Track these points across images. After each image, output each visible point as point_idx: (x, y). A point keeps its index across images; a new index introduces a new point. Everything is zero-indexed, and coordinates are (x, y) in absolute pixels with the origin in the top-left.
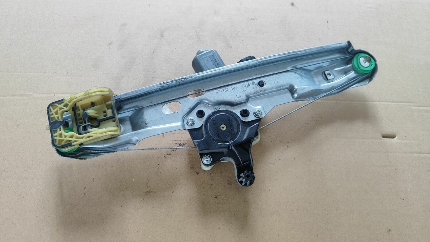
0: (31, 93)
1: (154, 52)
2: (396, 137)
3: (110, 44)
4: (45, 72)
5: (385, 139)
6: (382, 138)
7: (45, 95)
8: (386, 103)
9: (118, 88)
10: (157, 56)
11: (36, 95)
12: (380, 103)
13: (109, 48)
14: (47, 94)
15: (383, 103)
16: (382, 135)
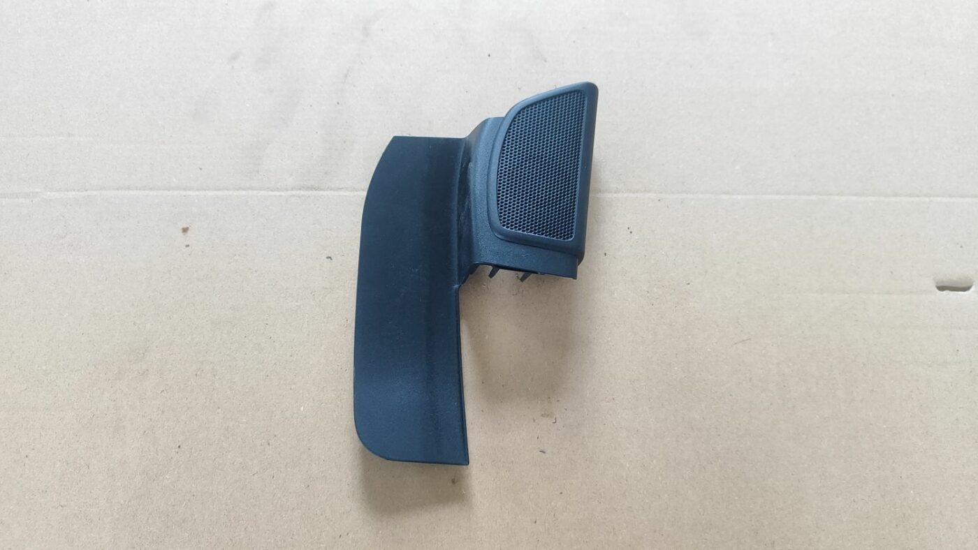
0: (37, 190)
1: (346, 76)
2: (972, 289)
3: (234, 58)
4: (70, 135)
5: (945, 292)
6: (937, 290)
7: (74, 193)
8: (945, 200)
9: (258, 172)
10: (354, 86)
11: (49, 193)
12: (932, 198)
13: (233, 67)
14: (78, 191)
15: (939, 199)
16: (937, 283)
